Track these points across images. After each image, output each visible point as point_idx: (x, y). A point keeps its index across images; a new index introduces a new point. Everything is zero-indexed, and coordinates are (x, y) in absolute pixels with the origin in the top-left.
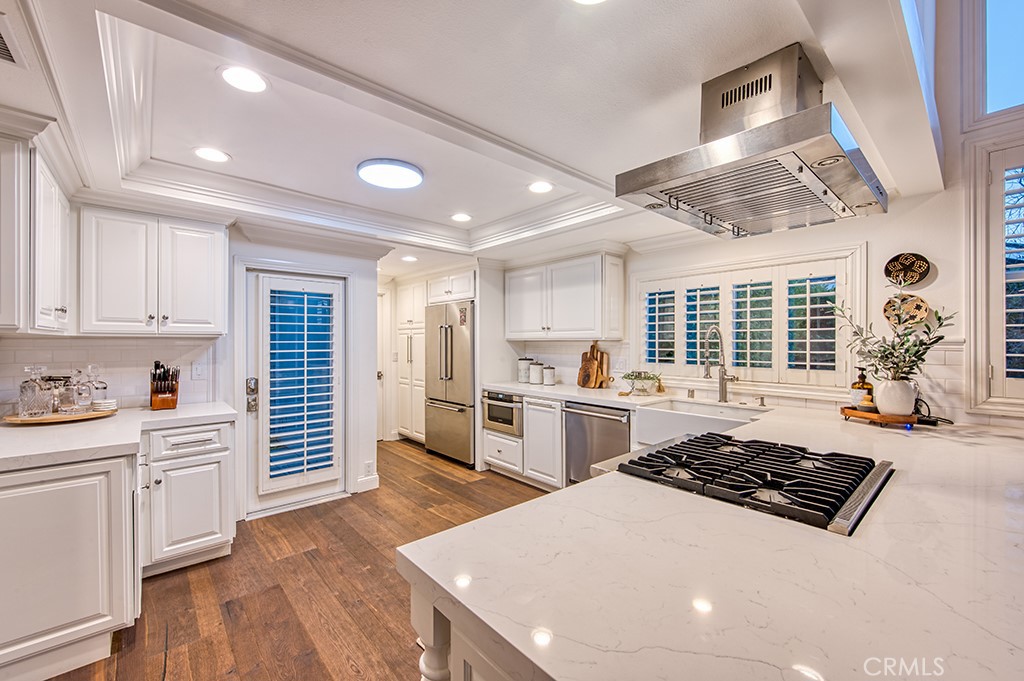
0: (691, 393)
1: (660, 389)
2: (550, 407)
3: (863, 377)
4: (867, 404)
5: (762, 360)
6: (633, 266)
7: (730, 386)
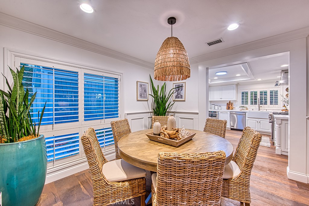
0: (253, 109)
1: (247, 109)
2: (227, 113)
3: (284, 105)
4: (286, 109)
5: (266, 103)
6: (239, 87)
7: (260, 108)
